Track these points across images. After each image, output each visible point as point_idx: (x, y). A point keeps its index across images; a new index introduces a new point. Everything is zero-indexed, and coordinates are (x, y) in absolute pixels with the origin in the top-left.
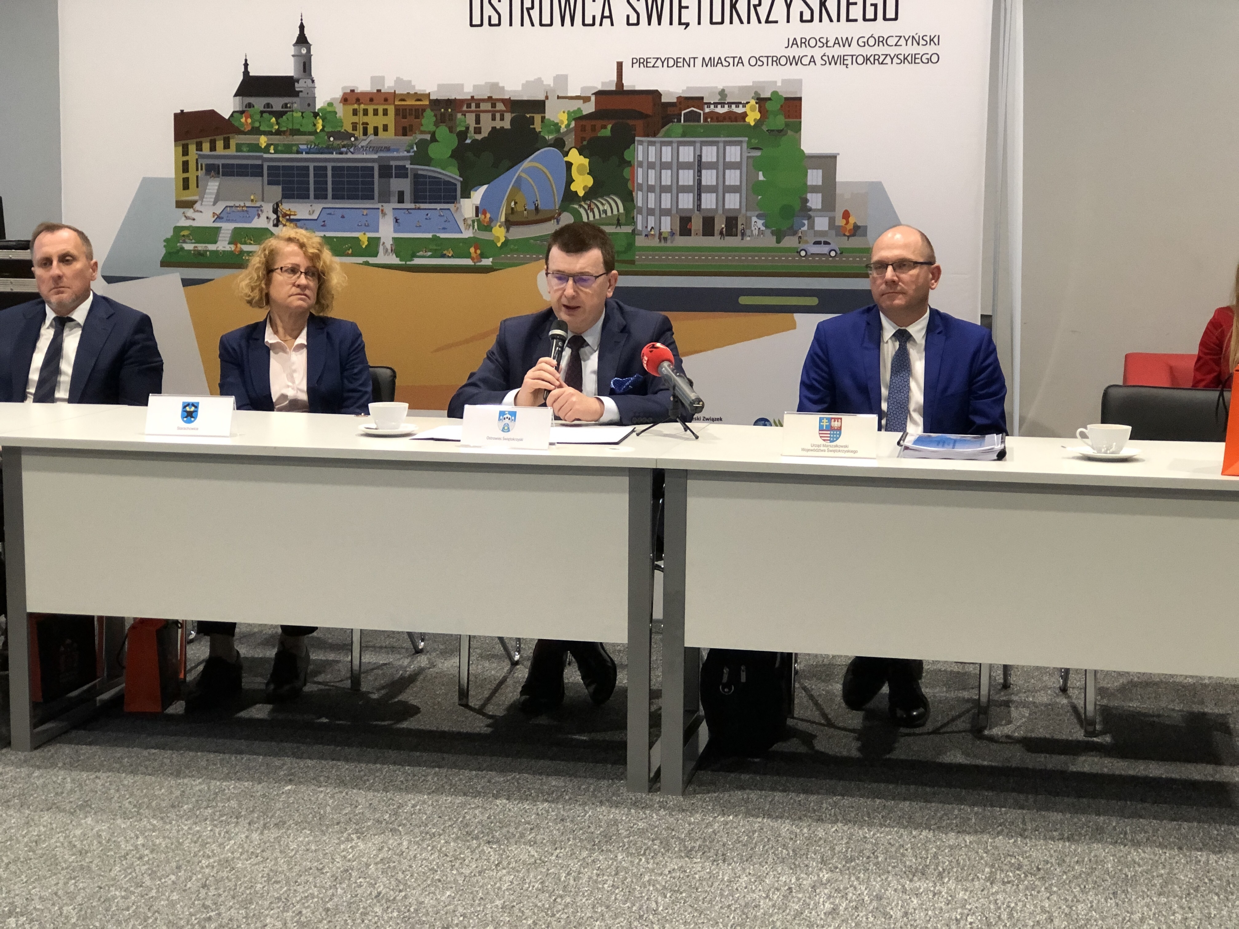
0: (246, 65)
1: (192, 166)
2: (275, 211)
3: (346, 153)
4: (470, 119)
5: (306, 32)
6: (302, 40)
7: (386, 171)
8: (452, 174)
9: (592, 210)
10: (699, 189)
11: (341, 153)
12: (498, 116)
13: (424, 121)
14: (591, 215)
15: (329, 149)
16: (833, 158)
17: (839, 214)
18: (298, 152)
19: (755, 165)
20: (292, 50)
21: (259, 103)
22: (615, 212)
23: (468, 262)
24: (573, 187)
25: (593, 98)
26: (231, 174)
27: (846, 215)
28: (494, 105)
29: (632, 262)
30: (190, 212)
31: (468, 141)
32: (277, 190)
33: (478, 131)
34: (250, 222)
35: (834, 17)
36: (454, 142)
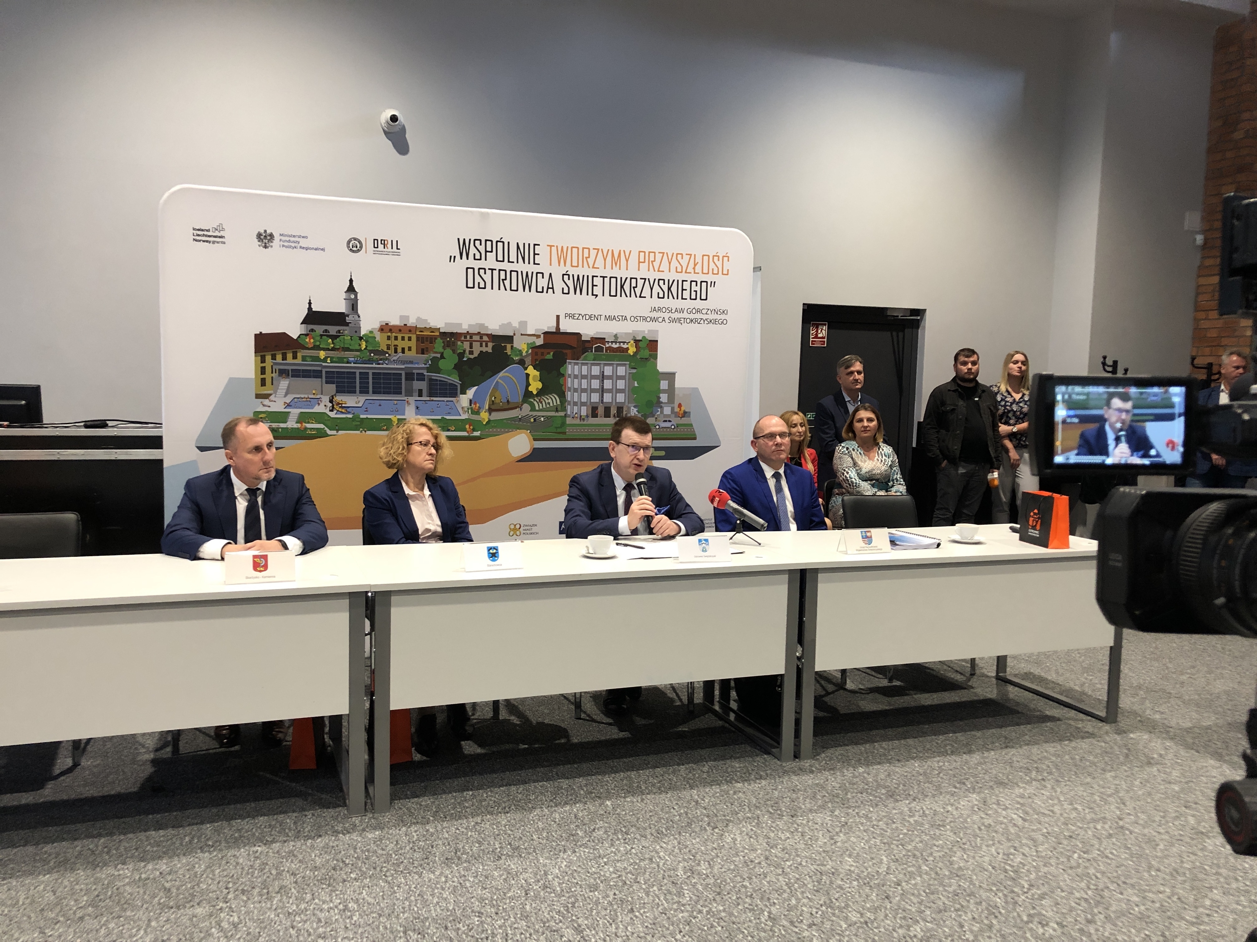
0: (310, 303)
1: (268, 370)
2: (331, 401)
3: (383, 364)
4: (466, 345)
5: (354, 284)
6: (351, 289)
7: (410, 376)
8: (454, 379)
9: (541, 402)
10: (602, 391)
11: (379, 364)
12: (484, 344)
13: (436, 346)
14: (541, 405)
15: (370, 361)
16: (673, 374)
17: (676, 405)
18: (348, 363)
19: (633, 377)
20: (344, 295)
21: (319, 329)
22: (555, 404)
23: (464, 434)
24: (530, 389)
25: (542, 336)
26: (298, 376)
27: (680, 406)
28: (481, 338)
29: (565, 433)
30: (266, 402)
31: (465, 359)
32: (332, 388)
33: (471, 353)
34: (312, 408)
35: (675, 296)
36: (456, 359)
